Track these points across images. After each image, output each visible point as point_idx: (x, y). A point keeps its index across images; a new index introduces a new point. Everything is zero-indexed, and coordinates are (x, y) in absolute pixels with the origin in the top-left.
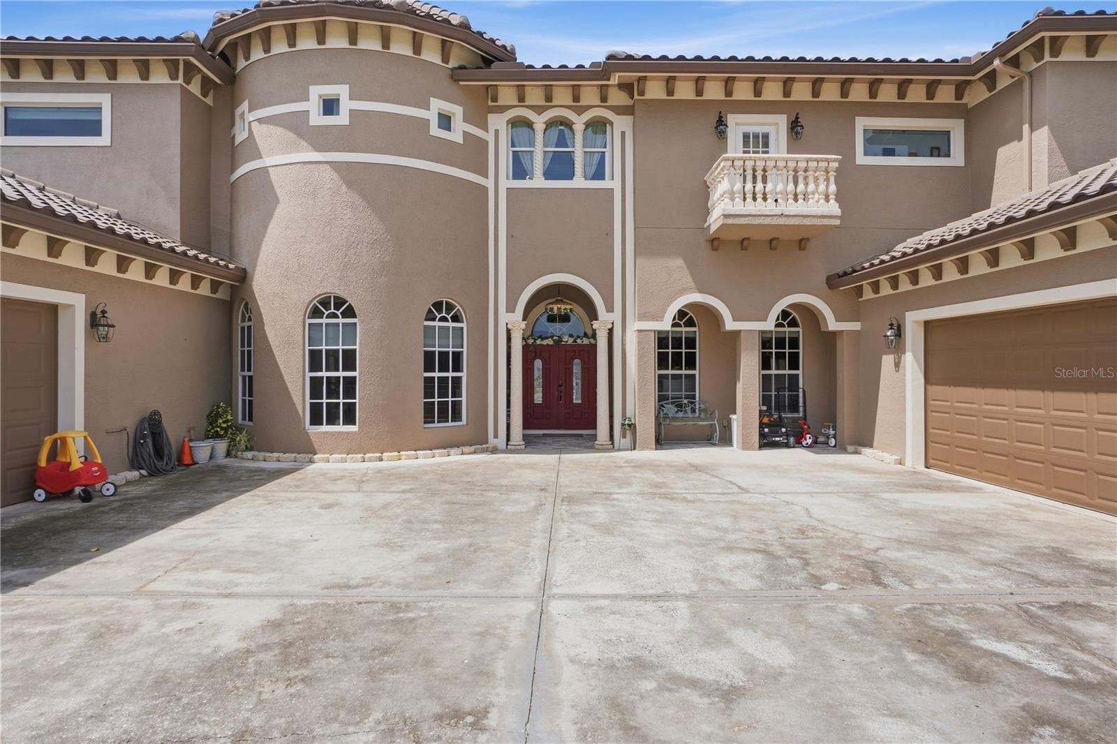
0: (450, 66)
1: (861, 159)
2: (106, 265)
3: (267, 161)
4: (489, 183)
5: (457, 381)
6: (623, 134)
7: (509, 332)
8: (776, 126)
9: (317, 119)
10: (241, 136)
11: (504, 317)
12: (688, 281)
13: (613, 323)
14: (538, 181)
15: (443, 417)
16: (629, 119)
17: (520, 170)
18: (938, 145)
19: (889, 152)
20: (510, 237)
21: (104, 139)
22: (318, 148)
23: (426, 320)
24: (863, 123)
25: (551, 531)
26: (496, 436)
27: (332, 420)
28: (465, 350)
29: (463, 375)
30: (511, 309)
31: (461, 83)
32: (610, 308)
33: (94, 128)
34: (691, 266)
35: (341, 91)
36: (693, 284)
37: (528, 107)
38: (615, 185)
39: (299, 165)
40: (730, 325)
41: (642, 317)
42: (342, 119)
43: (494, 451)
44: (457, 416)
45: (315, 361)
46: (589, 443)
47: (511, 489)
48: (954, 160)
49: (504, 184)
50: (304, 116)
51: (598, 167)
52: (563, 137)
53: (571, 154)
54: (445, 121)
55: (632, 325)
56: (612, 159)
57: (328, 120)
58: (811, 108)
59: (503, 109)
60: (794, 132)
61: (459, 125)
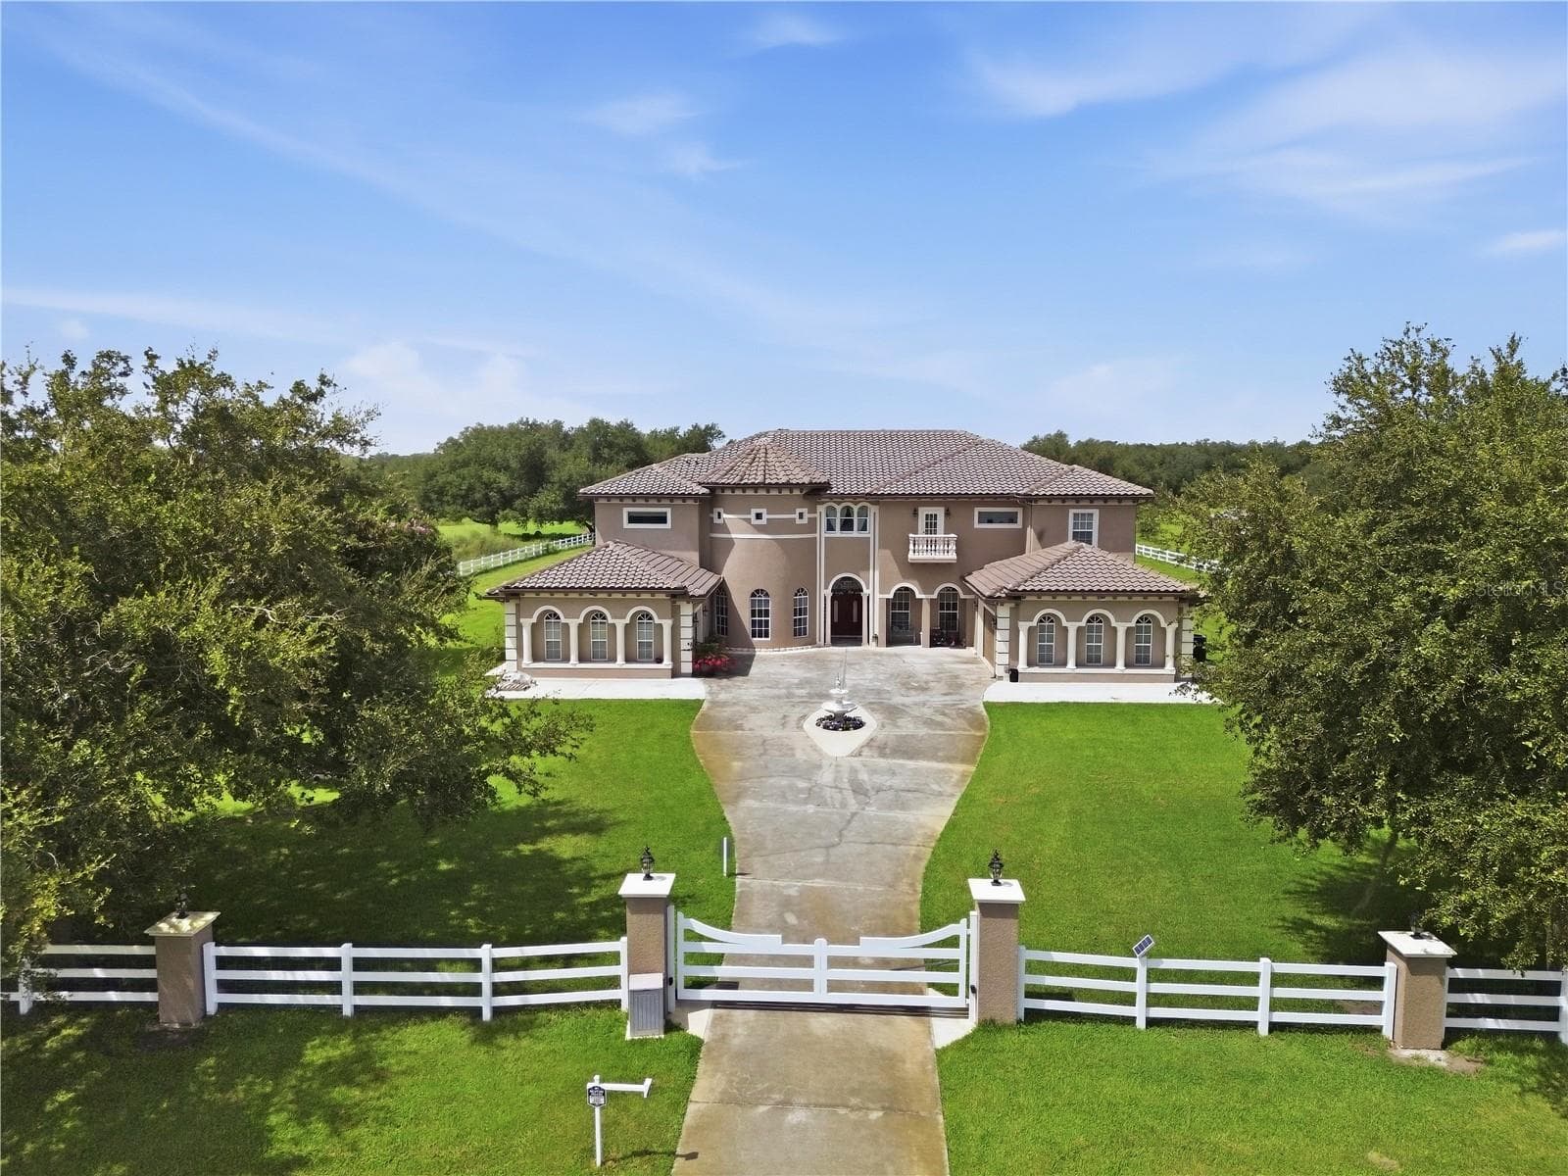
0: (803, 496)
1: (977, 525)
3: (733, 536)
4: (817, 537)
5: (805, 619)
6: (875, 513)
7: (825, 599)
8: (940, 512)
9: (754, 521)
10: (721, 524)
11: (823, 592)
12: (901, 578)
13: (869, 594)
14: (837, 533)
15: (800, 634)
16: (877, 507)
17: (830, 527)
18: (1012, 519)
19: (990, 521)
20: (826, 559)
21: (668, 525)
22: (755, 533)
23: (794, 596)
24: (977, 510)
25: (845, 671)
26: (820, 640)
27: (760, 636)
28: (809, 606)
29: (808, 616)
30: (826, 588)
31: (808, 501)
32: (868, 588)
33: (662, 519)
34: (902, 575)
35: (764, 511)
36: (903, 579)
37: (834, 502)
38: (871, 536)
39: (745, 539)
40: (918, 596)
41: (881, 593)
42: (764, 521)
43: (821, 646)
44: (805, 633)
45: (753, 614)
46: (859, 643)
48: (1019, 525)
49: (824, 535)
50: (748, 521)
51: (864, 528)
52: (848, 512)
53: (852, 520)
54: (801, 516)
55: (878, 596)
56: (870, 526)
57: (759, 522)
58: (955, 504)
59: (823, 503)
60: (947, 514)
61: (806, 516)
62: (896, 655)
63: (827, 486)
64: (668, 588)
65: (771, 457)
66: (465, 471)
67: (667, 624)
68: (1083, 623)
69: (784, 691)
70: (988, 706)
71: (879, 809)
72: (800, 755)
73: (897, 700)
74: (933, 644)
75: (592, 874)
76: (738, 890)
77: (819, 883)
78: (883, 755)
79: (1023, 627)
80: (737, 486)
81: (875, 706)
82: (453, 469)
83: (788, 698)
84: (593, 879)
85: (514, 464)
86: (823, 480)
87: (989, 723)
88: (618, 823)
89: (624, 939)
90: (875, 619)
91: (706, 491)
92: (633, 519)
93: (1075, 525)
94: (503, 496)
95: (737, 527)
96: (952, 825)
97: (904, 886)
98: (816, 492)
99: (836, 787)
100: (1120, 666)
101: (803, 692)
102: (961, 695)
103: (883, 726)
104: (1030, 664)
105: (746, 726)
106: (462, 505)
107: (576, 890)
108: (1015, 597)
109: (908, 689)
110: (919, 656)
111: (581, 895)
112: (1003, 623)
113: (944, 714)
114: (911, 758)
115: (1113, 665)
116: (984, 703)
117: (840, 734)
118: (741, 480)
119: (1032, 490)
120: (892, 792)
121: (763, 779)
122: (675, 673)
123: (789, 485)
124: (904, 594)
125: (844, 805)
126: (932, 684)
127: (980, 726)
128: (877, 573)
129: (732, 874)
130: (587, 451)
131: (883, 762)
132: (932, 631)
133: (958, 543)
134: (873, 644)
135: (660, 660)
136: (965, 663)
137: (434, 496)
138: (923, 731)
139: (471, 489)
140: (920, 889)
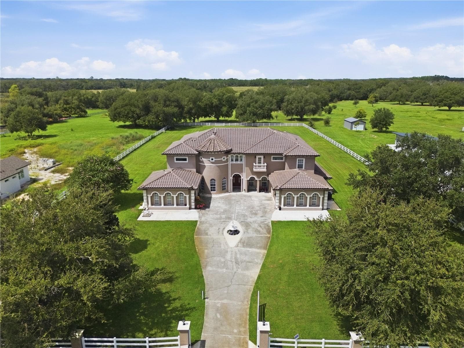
1: (272, 161)
3: (205, 164)
7: (231, 180)
8: (262, 157)
10: (201, 160)
11: (230, 178)
12: (252, 175)
14: (234, 162)
15: (224, 190)
16: (245, 156)
17: (232, 160)
19: (276, 159)
20: (231, 169)
21: (187, 162)
22: (211, 164)
23: (222, 180)
24: (272, 157)
26: (230, 191)
27: (213, 191)
28: (226, 182)
29: (226, 185)
30: (231, 177)
32: (242, 177)
33: (185, 160)
35: (214, 158)
38: (243, 163)
39: (209, 165)
40: (256, 179)
42: (214, 161)
43: (229, 193)
45: (211, 185)
46: (240, 191)
47: (232, 200)
48: (283, 160)
49: (230, 163)
50: (209, 161)
51: (241, 160)
52: (237, 157)
53: (238, 159)
54: (224, 159)
55: (245, 179)
56: (243, 160)
57: (212, 161)
58: (266, 156)
59: (230, 154)
60: (264, 157)
62: (250, 196)
63: (231, 150)
64: (187, 188)
65: (216, 142)
66: (126, 108)
67: (187, 196)
68: (298, 196)
69: (219, 216)
70: (273, 222)
71: (242, 270)
72: (223, 247)
73: (249, 220)
74: (260, 191)
75: (171, 299)
76: (206, 305)
77: (225, 301)
78: (244, 246)
79: (283, 197)
80: (206, 152)
81: (243, 223)
82: (122, 107)
83: (220, 219)
84: (171, 300)
85: (141, 106)
86: (230, 148)
87: (272, 231)
88: (177, 278)
89: (179, 336)
90: (244, 185)
91: (197, 153)
92: (177, 160)
93: (298, 163)
94: (138, 116)
95: (206, 162)
96: (259, 277)
97: (246, 303)
98: (228, 152)
99: (231, 261)
100: (308, 206)
101: (224, 216)
102: (266, 217)
103: (244, 233)
104: (284, 205)
105: (209, 234)
106: (126, 118)
107: (166, 305)
108: (281, 190)
109: (252, 214)
110: (256, 197)
111: (168, 307)
112: (278, 195)
113: (261, 227)
114: (251, 247)
115: (306, 206)
116: (272, 221)
117: (233, 236)
118: (207, 150)
119: (287, 154)
120: (245, 263)
121: (213, 258)
122: (190, 208)
123: (220, 151)
124: (252, 179)
125: (233, 269)
126: (259, 212)
127: (269, 233)
128: (245, 174)
129: (204, 299)
130: (162, 102)
131: (244, 249)
132: (260, 187)
133: (267, 166)
134: (244, 191)
135: (186, 205)
136: (268, 200)
137: (117, 115)
138: (255, 235)
139: (128, 113)
140: (249, 303)
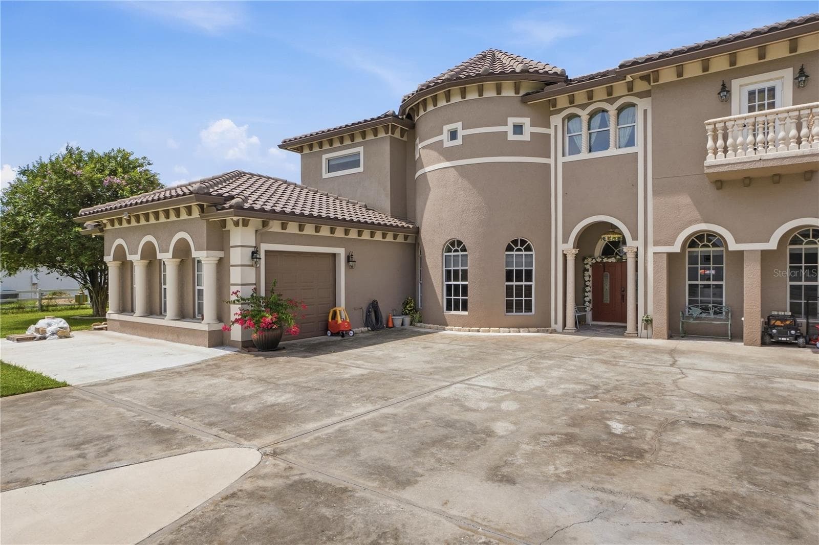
0: (520, 95)
2: (353, 234)
3: (426, 169)
4: (551, 161)
5: (529, 288)
6: (645, 111)
7: (565, 256)
8: (782, 79)
9: (448, 144)
10: (417, 157)
11: (562, 247)
12: (696, 215)
13: (637, 248)
14: (584, 155)
15: (519, 309)
16: (649, 100)
17: (574, 147)
20: (565, 194)
21: (360, 169)
22: (448, 160)
23: (506, 251)
26: (556, 323)
27: (457, 309)
28: (534, 268)
29: (533, 283)
30: (565, 241)
31: (529, 103)
32: (635, 238)
33: (356, 164)
34: (697, 203)
35: (458, 125)
36: (699, 217)
37: (576, 106)
38: (639, 149)
39: (439, 170)
40: (733, 246)
41: (656, 244)
42: (459, 142)
43: (554, 332)
44: (528, 308)
45: (448, 275)
46: (621, 331)
49: (561, 160)
50: (441, 143)
51: (631, 141)
52: (600, 118)
53: (607, 131)
54: (518, 129)
55: (652, 250)
56: (639, 133)
57: (452, 143)
58: (816, 55)
59: (560, 111)
60: (802, 77)
61: (528, 129)
90: (648, 290)
92: (332, 166)
95: (429, 157)
128: (651, 211)
134: (644, 333)
